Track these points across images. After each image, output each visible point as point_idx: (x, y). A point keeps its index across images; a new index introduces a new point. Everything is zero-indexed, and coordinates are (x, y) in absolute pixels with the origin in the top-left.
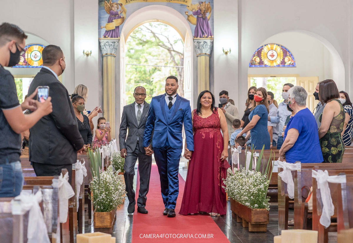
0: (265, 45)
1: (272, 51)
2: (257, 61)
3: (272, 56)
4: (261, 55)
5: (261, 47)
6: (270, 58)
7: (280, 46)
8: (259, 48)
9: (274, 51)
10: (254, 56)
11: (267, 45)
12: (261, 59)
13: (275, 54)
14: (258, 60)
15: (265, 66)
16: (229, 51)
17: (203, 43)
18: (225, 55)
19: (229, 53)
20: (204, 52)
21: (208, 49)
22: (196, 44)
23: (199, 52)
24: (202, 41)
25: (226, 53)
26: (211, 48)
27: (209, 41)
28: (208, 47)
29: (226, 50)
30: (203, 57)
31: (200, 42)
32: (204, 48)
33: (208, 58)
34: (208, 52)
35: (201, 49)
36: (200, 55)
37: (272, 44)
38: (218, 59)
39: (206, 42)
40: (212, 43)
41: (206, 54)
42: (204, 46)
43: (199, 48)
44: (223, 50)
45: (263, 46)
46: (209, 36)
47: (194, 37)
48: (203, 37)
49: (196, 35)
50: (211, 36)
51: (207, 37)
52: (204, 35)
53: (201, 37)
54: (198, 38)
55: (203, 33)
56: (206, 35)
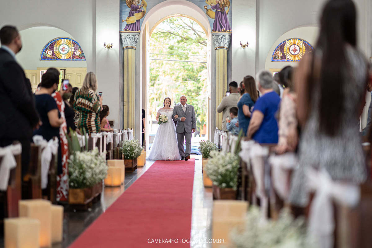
0: (288, 40)
1: (295, 46)
2: (279, 55)
3: (295, 50)
4: (284, 50)
5: (284, 42)
6: (292, 52)
7: (303, 40)
8: (282, 43)
9: (296, 46)
10: (277, 51)
11: (290, 40)
12: (283, 54)
13: (298, 48)
14: (280, 54)
15: (287, 60)
16: (246, 44)
17: (221, 37)
18: (242, 49)
19: (246, 47)
20: (222, 45)
21: (226, 42)
22: (214, 37)
23: (217, 45)
24: (220, 34)
25: (244, 46)
26: (229, 41)
27: (227, 35)
28: (227, 40)
29: (243, 44)
30: (221, 51)
31: (219, 36)
32: (222, 42)
33: (226, 51)
34: (227, 45)
35: (219, 42)
36: (219, 48)
37: (295, 39)
38: (236, 52)
39: (224, 36)
40: (231, 36)
41: (224, 47)
42: (222, 40)
43: (217, 41)
44: (241, 43)
45: (285, 41)
46: (227, 30)
47: (213, 31)
48: (222, 31)
49: (215, 29)
50: (229, 29)
51: (225, 31)
52: (222, 28)
53: (219, 31)
54: (217, 32)
55: (221, 27)
56: (224, 29)
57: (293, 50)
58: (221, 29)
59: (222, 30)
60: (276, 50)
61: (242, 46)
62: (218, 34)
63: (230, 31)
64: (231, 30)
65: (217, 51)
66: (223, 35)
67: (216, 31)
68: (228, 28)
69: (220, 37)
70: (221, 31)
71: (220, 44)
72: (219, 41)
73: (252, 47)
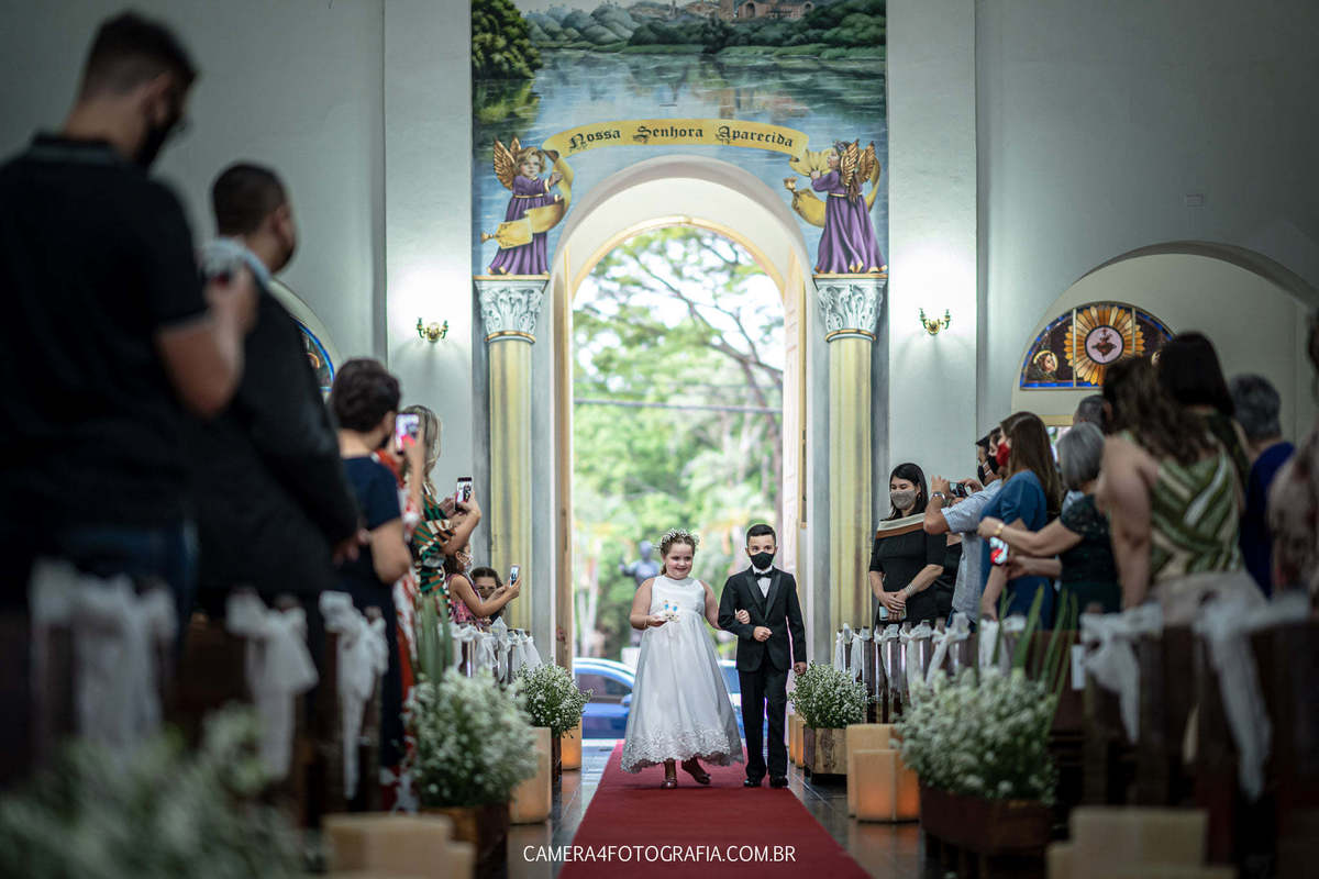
0: (1079, 310)
1: (1105, 331)
2: (1048, 365)
3: (1105, 347)
4: (1065, 346)
5: (1063, 317)
6: (1097, 355)
7: (1134, 311)
8: (1057, 321)
9: (1110, 331)
10: (1039, 350)
11: (1088, 308)
12: (1063, 361)
13: (1115, 340)
14: (1052, 362)
15: (1078, 384)
16: (943, 319)
17: (849, 293)
18: (928, 337)
19: (941, 329)
20: (852, 324)
21: (866, 313)
22: (823, 295)
23: (835, 325)
24: (845, 283)
25: (934, 328)
26: (877, 310)
27: (869, 286)
28: (869, 306)
29: (932, 318)
30: (849, 346)
31: (839, 290)
32: (851, 311)
33: (866, 346)
34: (868, 325)
35: (842, 313)
36: (839, 335)
37: (1104, 304)
38: (904, 350)
39: (860, 290)
40: (884, 291)
41: (859, 332)
42: (853, 303)
43: (834, 310)
44: (922, 316)
45: (1069, 314)
46: (869, 267)
47: (818, 271)
48: (850, 271)
49: (825, 263)
50: (879, 265)
51: (863, 271)
52: (853, 263)
53: (840, 271)
54: (833, 274)
55: (849, 257)
56: (860, 264)
57: (1098, 347)
58: (849, 265)
59: (852, 267)
60: (1036, 348)
61: (927, 326)
62: (836, 284)
63: (881, 271)
64: (884, 268)
65: (834, 345)
66: (856, 287)
67: (827, 271)
68: (873, 261)
69: (845, 293)
70: (846, 269)
71: (843, 318)
72: (840, 310)
73: (963, 328)
